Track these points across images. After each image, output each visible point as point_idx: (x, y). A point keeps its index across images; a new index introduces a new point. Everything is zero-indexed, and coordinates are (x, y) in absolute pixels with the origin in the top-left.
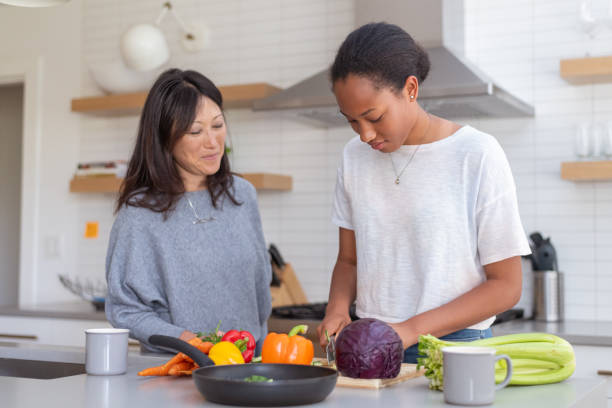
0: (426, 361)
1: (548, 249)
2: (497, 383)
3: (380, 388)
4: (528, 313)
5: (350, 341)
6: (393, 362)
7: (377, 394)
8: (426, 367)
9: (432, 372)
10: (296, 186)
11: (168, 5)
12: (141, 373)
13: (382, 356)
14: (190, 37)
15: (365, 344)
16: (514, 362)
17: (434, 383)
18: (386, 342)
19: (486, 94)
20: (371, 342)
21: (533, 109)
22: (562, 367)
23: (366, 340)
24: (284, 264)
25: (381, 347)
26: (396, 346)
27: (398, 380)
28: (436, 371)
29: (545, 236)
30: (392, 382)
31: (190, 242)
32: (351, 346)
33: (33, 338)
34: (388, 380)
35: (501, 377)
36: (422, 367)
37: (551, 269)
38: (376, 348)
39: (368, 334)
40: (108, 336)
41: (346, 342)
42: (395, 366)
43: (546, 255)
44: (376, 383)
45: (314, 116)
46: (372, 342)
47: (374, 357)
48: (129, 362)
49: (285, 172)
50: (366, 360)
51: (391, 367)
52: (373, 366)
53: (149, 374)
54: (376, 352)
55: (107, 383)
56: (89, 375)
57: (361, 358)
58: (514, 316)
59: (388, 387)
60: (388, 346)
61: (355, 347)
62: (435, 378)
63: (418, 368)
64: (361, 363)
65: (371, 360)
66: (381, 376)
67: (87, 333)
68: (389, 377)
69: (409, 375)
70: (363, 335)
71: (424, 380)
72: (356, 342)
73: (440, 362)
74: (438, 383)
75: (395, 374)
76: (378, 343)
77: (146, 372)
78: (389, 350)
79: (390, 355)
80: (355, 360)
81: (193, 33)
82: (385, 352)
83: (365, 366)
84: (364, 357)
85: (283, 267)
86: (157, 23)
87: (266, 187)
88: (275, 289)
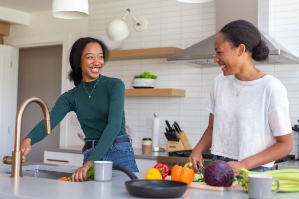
0: (242, 180)
2: (273, 191)
3: (224, 191)
4: (296, 157)
5: (211, 170)
6: (230, 180)
7: (222, 194)
8: (242, 183)
9: (245, 185)
10: (187, 94)
11: (129, 10)
13: (224, 177)
14: (138, 24)
15: (217, 172)
16: (281, 182)
17: (245, 190)
18: (227, 171)
19: (278, 54)
23: (218, 170)
24: (181, 131)
25: (225, 173)
26: (231, 173)
27: (231, 188)
28: (246, 185)
30: (229, 188)
32: (211, 173)
33: (67, 162)
35: (275, 188)
36: (240, 182)
39: (219, 167)
40: (104, 164)
41: (209, 170)
44: (222, 188)
46: (220, 171)
47: (221, 177)
48: (113, 176)
49: (182, 88)
50: (218, 179)
51: (229, 182)
52: (221, 182)
54: (222, 175)
55: (103, 185)
56: (96, 181)
57: (215, 178)
58: (290, 158)
59: (227, 190)
60: (228, 173)
61: (213, 173)
62: (246, 187)
63: (239, 183)
64: (215, 180)
65: (220, 179)
66: (224, 186)
68: (227, 186)
69: (236, 186)
70: (216, 168)
71: (241, 188)
72: (213, 170)
73: (248, 181)
74: (247, 190)
75: (230, 185)
76: (223, 171)
78: (228, 175)
79: (228, 177)
80: (213, 178)
81: (140, 23)
82: (226, 175)
83: (217, 181)
84: (216, 177)
85: (180, 132)
86: (123, 18)
87: (173, 94)
88: (177, 142)
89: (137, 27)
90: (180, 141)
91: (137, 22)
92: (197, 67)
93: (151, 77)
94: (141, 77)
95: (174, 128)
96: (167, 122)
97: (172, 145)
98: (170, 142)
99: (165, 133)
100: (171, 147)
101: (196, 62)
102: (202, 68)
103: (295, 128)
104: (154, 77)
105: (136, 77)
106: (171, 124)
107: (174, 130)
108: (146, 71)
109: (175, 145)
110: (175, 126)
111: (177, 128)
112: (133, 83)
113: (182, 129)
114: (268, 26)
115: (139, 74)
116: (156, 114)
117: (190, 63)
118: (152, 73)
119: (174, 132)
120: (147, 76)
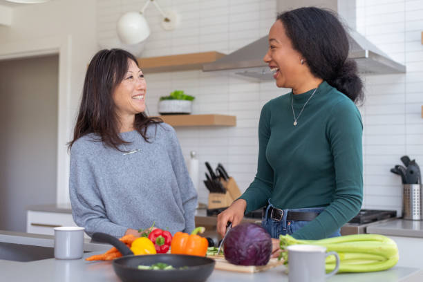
0: (284, 254)
1: (413, 168)
3: (255, 273)
4: (399, 214)
5: (233, 239)
6: (264, 254)
7: (252, 277)
8: (284, 259)
9: (287, 263)
10: (239, 123)
12: (88, 259)
13: (255, 250)
14: (167, 20)
15: (243, 241)
18: (258, 240)
19: (365, 58)
20: (247, 240)
21: (405, 67)
22: (387, 259)
23: (244, 239)
24: (228, 178)
25: (255, 244)
29: (411, 159)
30: (264, 268)
31: (118, 168)
32: (233, 243)
34: (260, 267)
37: (417, 183)
38: (251, 244)
39: (246, 234)
40: (69, 233)
41: (230, 240)
42: (265, 258)
43: (412, 172)
44: (251, 269)
45: (246, 74)
47: (249, 251)
49: (231, 114)
50: (243, 253)
51: (262, 258)
52: (249, 258)
53: (94, 260)
54: (251, 247)
56: (57, 259)
57: (240, 251)
58: (389, 216)
59: (261, 271)
60: (260, 243)
61: (236, 244)
63: (279, 260)
64: (240, 255)
65: (247, 253)
66: (255, 264)
67: (55, 231)
68: (261, 265)
69: (274, 265)
70: (242, 234)
71: (283, 267)
72: (237, 239)
75: (265, 263)
76: (253, 240)
77: (92, 258)
78: (261, 246)
79: (261, 249)
80: (236, 253)
81: (169, 17)
82: (258, 247)
83: (243, 257)
84: (242, 250)
85: (227, 180)
86: (143, 11)
87: (216, 123)
88: (223, 195)
89: (166, 25)
90: (227, 193)
91: (165, 16)
92: (253, 82)
93: (185, 97)
94: (170, 98)
95: (219, 174)
96: (208, 165)
97: (216, 199)
98: (213, 194)
99: (205, 182)
100: (214, 202)
101: (246, 72)
102: (259, 82)
103: (395, 171)
104: (190, 98)
105: (163, 99)
106: (214, 168)
107: (218, 177)
108: (178, 90)
109: (220, 199)
110: (220, 172)
111: (223, 174)
112: (159, 107)
113: (230, 175)
114: (354, 18)
115: (167, 94)
116: (194, 153)
117: (237, 75)
118: (187, 93)
119: (218, 180)
120: (179, 97)
